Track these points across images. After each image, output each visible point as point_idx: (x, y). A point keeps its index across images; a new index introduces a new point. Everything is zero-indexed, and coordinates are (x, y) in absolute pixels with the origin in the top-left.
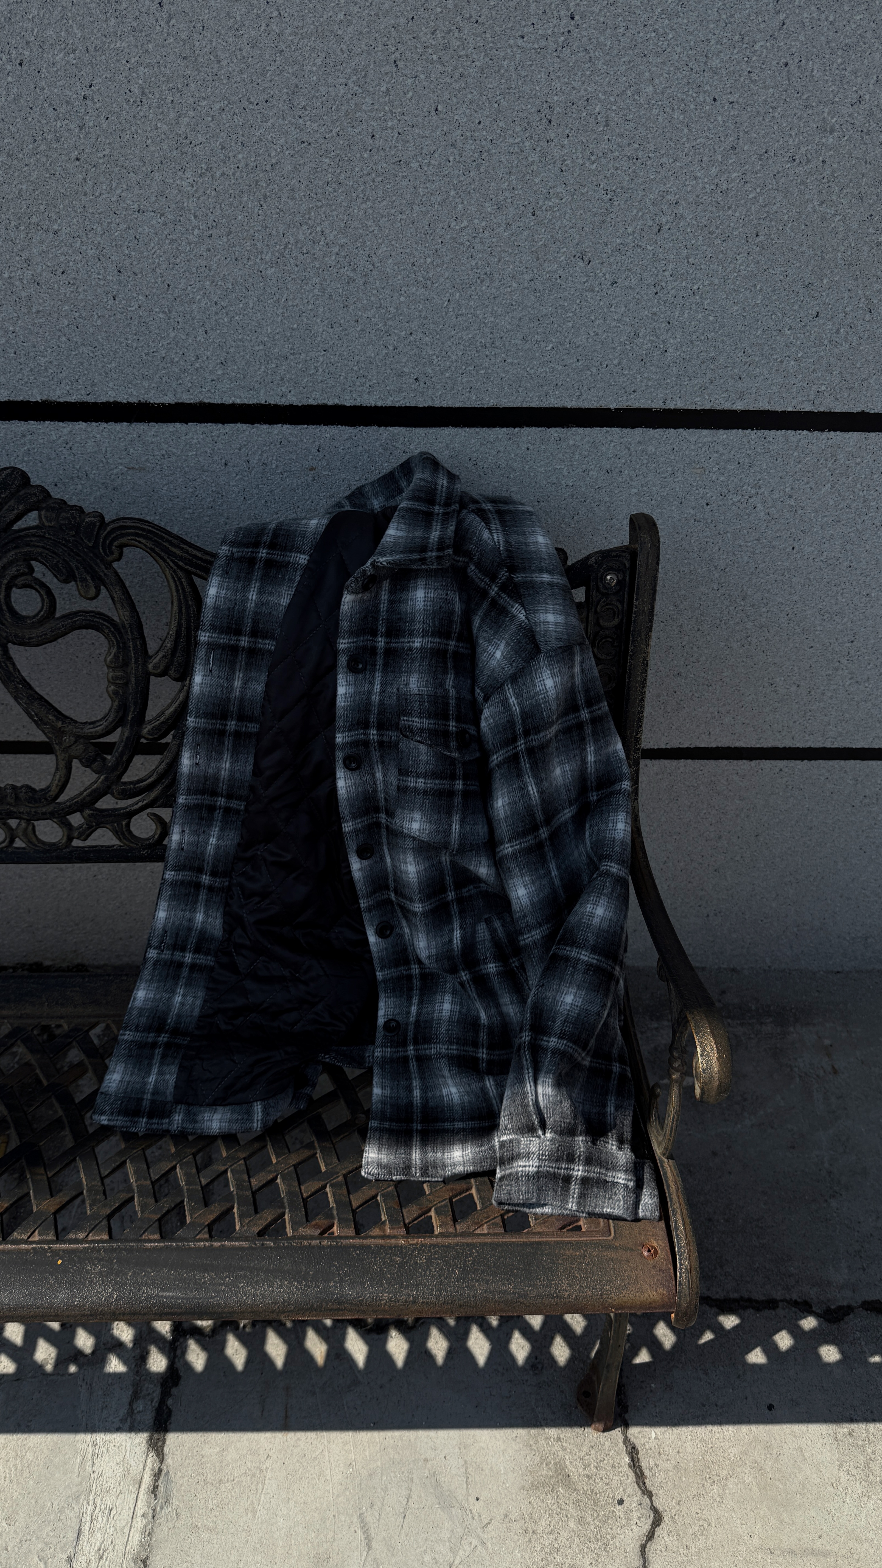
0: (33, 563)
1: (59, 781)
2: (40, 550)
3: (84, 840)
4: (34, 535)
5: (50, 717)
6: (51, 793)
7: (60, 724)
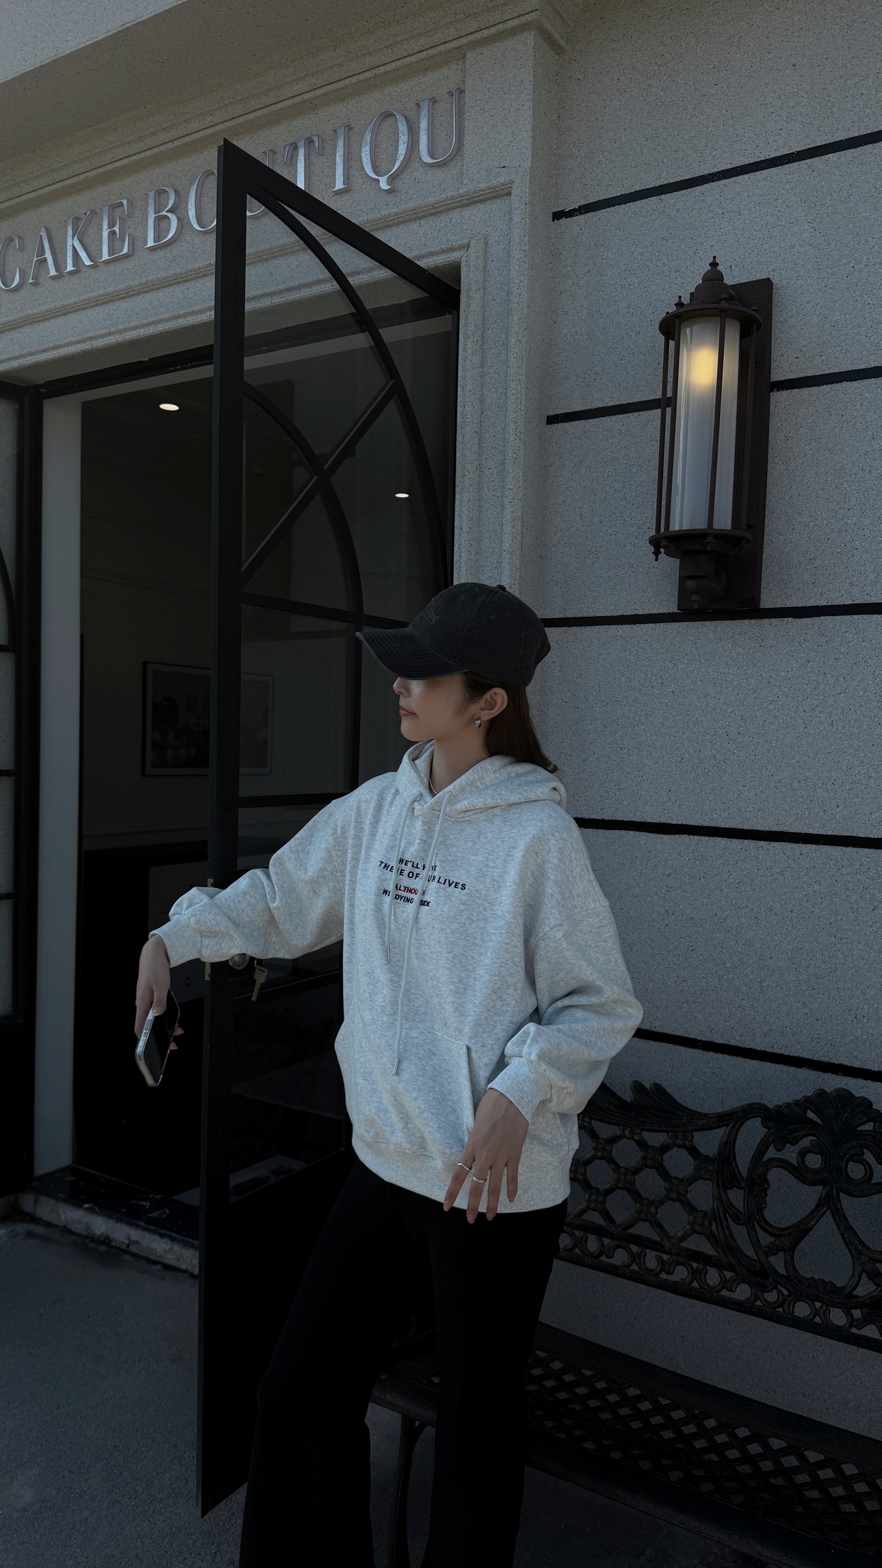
0: (865, 1150)
1: (852, 1284)
2: (871, 1143)
3: (859, 1329)
4: (869, 1135)
5: (856, 1241)
6: (846, 1291)
7: (860, 1247)
